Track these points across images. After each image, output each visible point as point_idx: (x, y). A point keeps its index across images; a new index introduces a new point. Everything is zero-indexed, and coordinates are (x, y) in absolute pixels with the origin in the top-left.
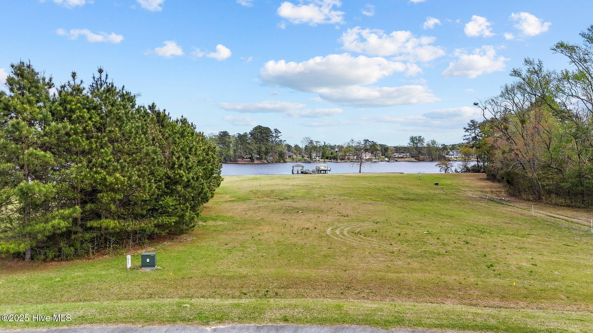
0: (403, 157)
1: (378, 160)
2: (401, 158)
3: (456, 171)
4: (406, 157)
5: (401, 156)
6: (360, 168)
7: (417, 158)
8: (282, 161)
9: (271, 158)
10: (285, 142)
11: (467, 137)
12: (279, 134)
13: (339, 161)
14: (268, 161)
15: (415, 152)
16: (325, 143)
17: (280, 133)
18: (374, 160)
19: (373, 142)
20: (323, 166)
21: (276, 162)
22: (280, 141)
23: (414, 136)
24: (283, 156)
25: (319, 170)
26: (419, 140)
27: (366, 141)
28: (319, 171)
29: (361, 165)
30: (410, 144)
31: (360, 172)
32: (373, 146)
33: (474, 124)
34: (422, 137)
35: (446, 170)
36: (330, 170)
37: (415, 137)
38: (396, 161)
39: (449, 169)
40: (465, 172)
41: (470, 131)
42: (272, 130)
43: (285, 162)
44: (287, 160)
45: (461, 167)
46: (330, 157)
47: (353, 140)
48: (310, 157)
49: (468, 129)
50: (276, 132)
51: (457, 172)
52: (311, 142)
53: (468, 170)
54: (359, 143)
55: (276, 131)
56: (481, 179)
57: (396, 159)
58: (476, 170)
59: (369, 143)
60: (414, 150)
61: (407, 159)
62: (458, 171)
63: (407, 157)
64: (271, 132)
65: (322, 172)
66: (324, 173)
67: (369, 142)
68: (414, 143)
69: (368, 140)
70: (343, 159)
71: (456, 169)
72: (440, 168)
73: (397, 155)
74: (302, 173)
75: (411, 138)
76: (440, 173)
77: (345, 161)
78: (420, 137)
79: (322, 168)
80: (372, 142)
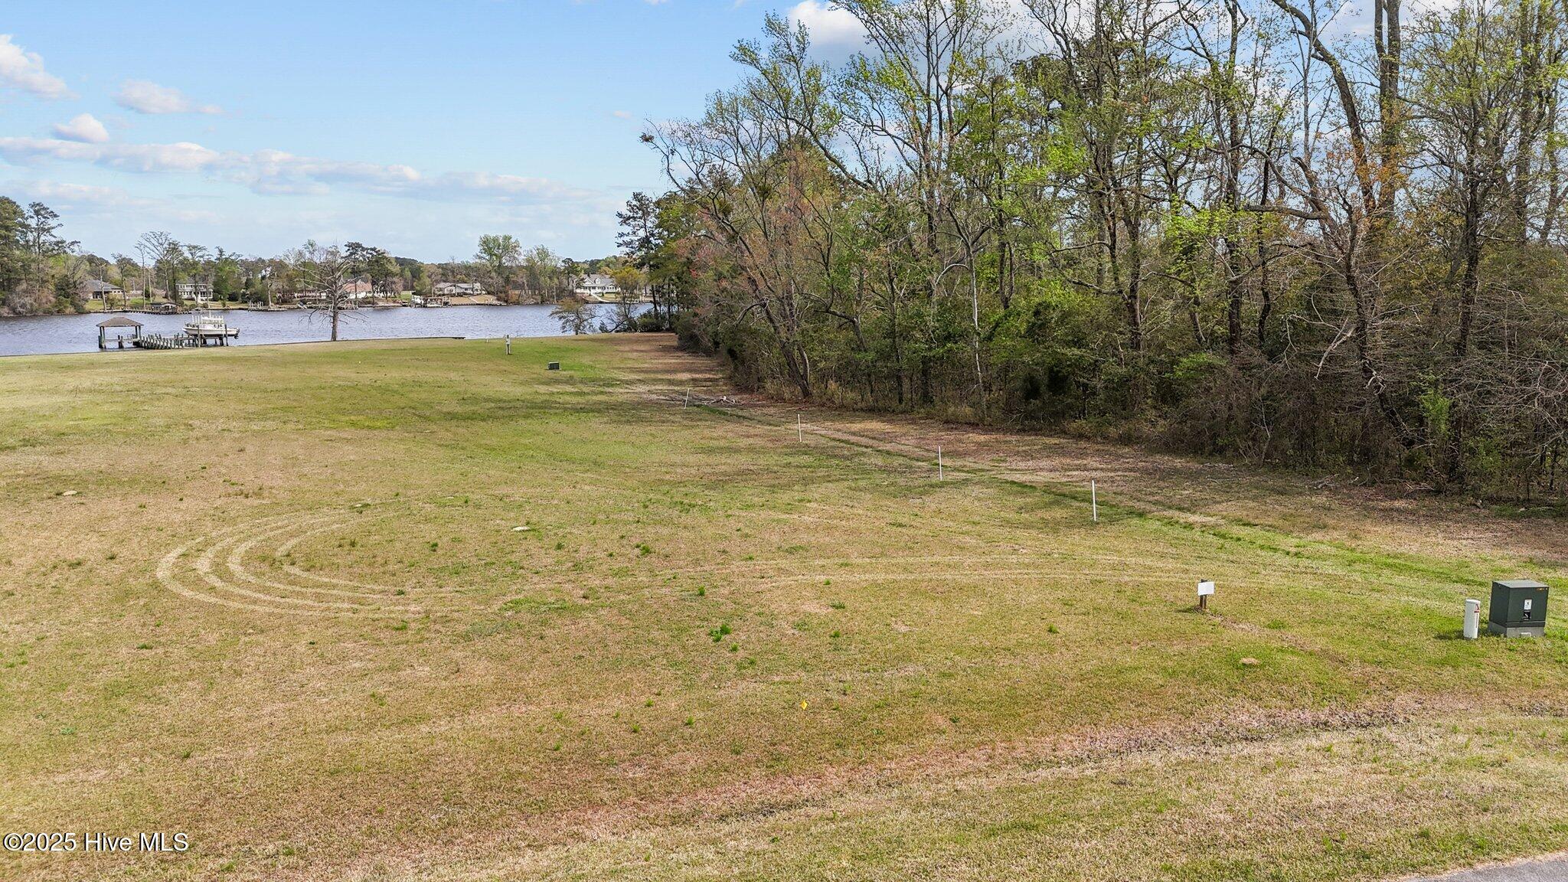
0: (465, 294)
1: (394, 302)
2: (460, 295)
3: (603, 329)
4: (472, 295)
5: (459, 290)
6: (334, 327)
7: (503, 295)
8: (70, 309)
9: (28, 300)
10: (75, 247)
11: (627, 239)
12: (52, 222)
13: (272, 306)
14: (14, 310)
15: (497, 280)
16: (221, 251)
17: (56, 216)
18: (381, 304)
19: (374, 249)
20: (211, 323)
21: (48, 313)
22: (57, 244)
23: (492, 235)
24: (71, 291)
25: (196, 336)
26: (506, 248)
27: (354, 247)
28: (199, 339)
29: (334, 318)
30: (480, 258)
31: (334, 338)
32: (377, 261)
33: (642, 205)
34: (513, 240)
35: (577, 328)
36: (236, 336)
37: (495, 240)
38: (446, 304)
39: (585, 323)
40: (625, 331)
41: (633, 223)
42: (25, 207)
43: (80, 312)
44: (88, 307)
45: (615, 318)
46: (244, 294)
47: (311, 245)
48: (175, 295)
49: (629, 218)
50: (37, 213)
51: (607, 331)
52: (174, 248)
53: (632, 326)
54: (332, 253)
55: (39, 210)
56: (667, 350)
57: (445, 299)
58: (653, 325)
59: (365, 253)
60: (493, 274)
61: (474, 300)
62: (609, 328)
63: (476, 293)
64: (22, 215)
65: (210, 341)
66: (215, 345)
67: (363, 249)
68: (491, 255)
69: (358, 245)
70: (285, 302)
71: (603, 324)
72: (563, 320)
73: (447, 287)
74: (137, 345)
75: (484, 242)
76: (563, 334)
77: (291, 306)
78: (507, 238)
79: (209, 328)
80: (372, 249)
